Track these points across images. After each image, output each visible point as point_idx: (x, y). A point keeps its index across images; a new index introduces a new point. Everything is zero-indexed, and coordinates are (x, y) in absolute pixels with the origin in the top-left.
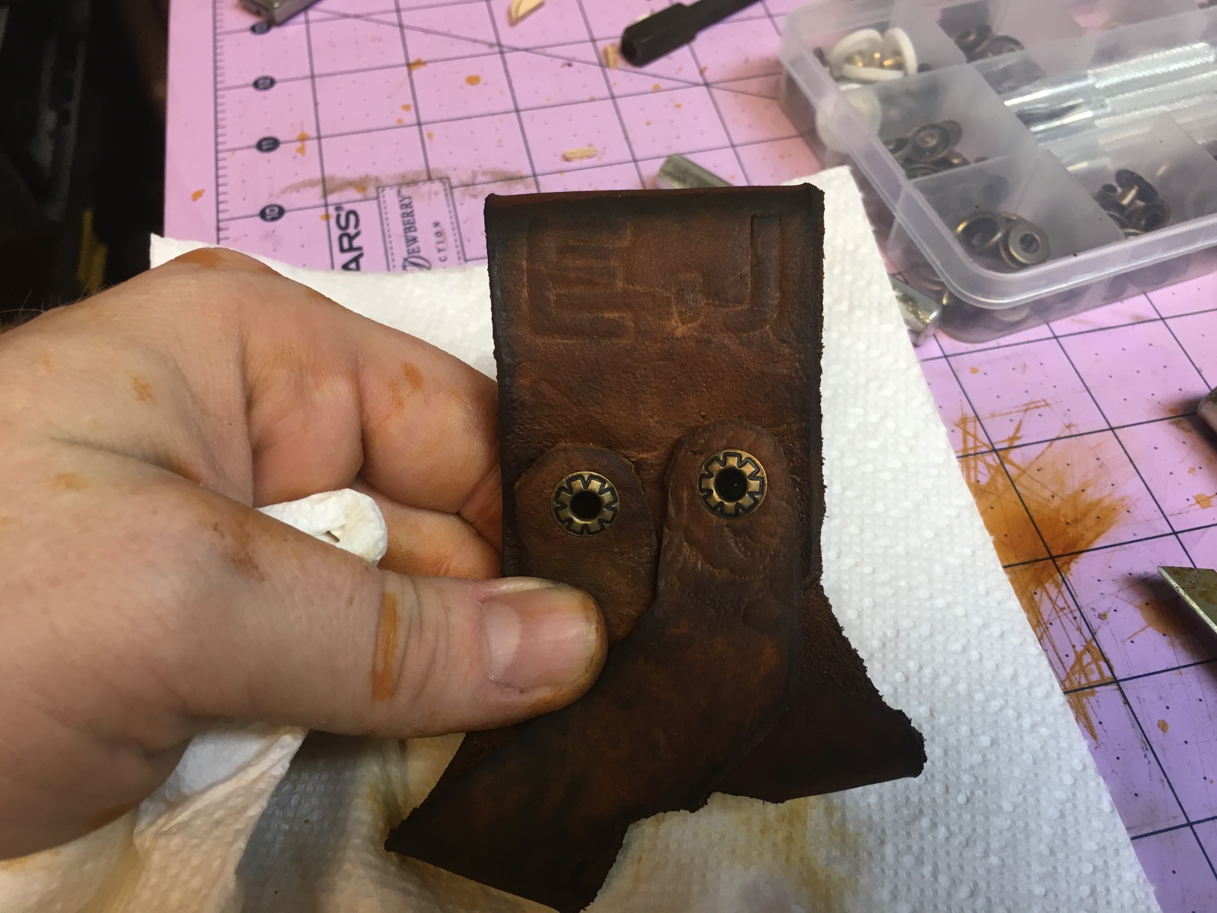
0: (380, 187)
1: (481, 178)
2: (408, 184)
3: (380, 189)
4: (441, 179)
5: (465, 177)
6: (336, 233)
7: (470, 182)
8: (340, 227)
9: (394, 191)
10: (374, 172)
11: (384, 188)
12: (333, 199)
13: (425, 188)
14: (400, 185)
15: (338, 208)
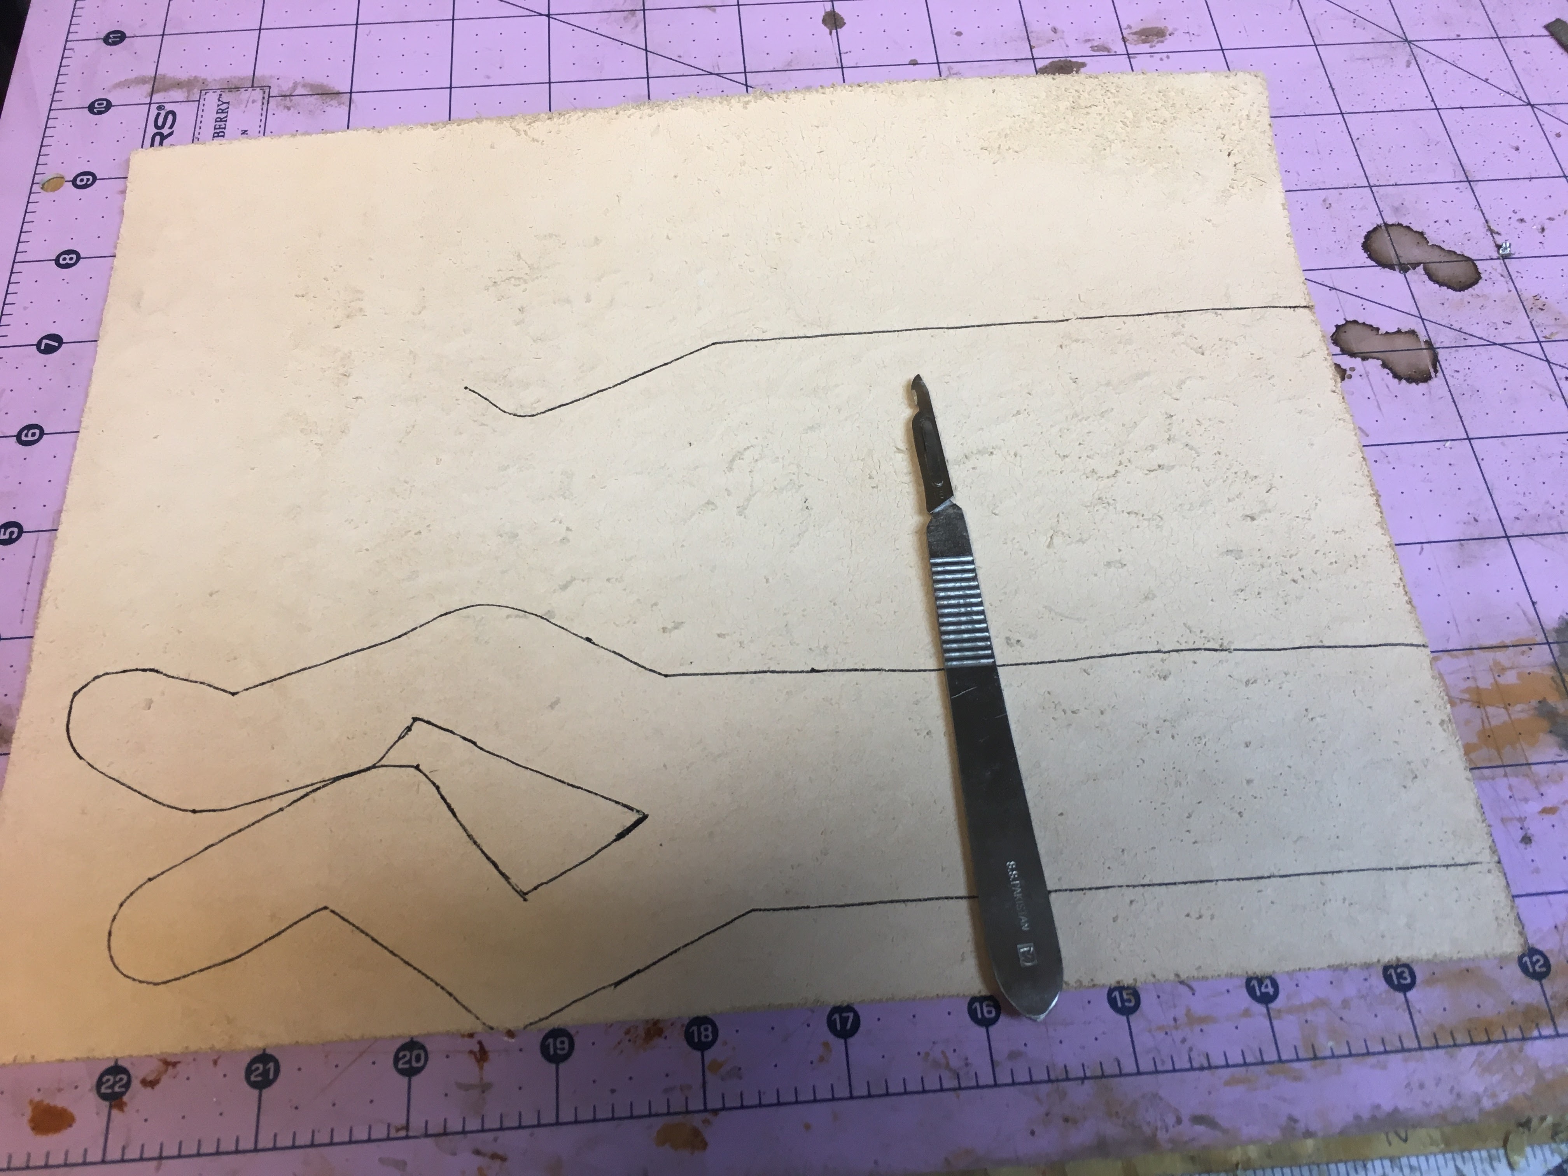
0: (205, 90)
1: (300, 91)
2: (230, 90)
3: (203, 92)
4: (262, 88)
5: (286, 87)
6: (151, 130)
7: (288, 94)
8: (156, 126)
9: (216, 96)
10: (203, 74)
11: (207, 91)
12: (157, 98)
13: (245, 95)
14: (223, 89)
15: (160, 108)
